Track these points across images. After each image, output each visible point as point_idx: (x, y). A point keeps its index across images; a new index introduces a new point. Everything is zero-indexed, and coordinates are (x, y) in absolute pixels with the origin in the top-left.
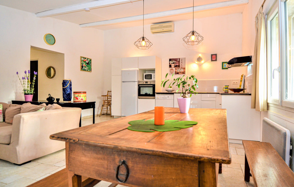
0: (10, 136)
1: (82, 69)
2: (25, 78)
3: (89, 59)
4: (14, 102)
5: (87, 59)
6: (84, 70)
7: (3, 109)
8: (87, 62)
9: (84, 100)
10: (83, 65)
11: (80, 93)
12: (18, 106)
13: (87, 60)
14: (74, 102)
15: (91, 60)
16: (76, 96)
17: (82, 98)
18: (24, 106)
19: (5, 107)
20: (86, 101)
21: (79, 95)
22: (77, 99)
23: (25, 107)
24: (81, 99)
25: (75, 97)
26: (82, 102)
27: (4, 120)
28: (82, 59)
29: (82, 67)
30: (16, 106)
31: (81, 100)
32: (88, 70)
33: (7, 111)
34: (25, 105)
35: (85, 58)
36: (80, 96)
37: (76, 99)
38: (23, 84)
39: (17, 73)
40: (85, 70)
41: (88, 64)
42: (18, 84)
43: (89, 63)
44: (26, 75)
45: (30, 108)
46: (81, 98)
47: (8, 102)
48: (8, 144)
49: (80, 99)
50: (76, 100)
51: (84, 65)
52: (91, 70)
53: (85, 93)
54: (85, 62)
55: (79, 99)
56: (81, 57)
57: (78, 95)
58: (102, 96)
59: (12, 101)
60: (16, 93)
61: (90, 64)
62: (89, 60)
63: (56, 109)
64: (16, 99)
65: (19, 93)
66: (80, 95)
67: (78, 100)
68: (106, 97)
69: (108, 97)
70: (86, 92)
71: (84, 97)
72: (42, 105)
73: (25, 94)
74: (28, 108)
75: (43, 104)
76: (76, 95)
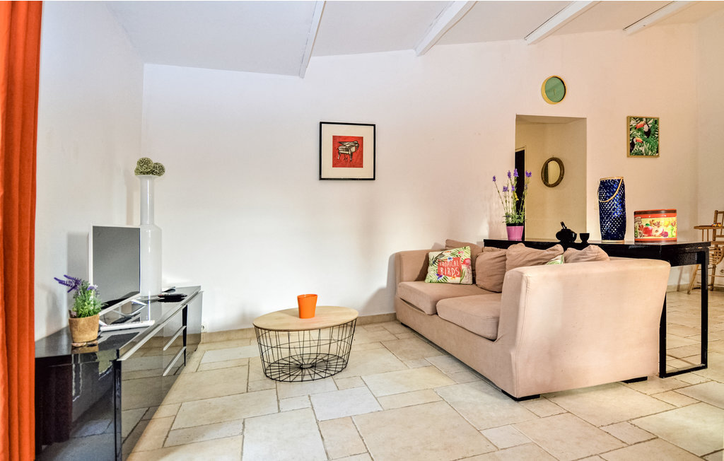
0: (495, 321)
1: (631, 151)
2: (507, 188)
3: (650, 119)
4: (488, 243)
5: (646, 119)
6: (636, 154)
7: (471, 256)
8: (646, 128)
9: (670, 236)
10: (635, 140)
11: (656, 213)
12: (498, 252)
13: (647, 123)
14: (636, 241)
15: (656, 122)
16: (644, 224)
17: (665, 230)
18: (513, 250)
19: (475, 254)
20: (676, 241)
21: (655, 222)
22: (648, 231)
23: (514, 253)
24: (662, 234)
25: (641, 227)
26: (663, 243)
27: (474, 281)
28: (633, 123)
29: (632, 145)
30: (493, 251)
31: (662, 237)
32: (650, 153)
33: (479, 261)
34: (515, 250)
35: (641, 119)
36: (658, 225)
37: (645, 233)
38: (504, 202)
39: (494, 178)
40: (639, 154)
41: (648, 134)
42: (494, 204)
43: (653, 130)
44: (510, 181)
45: (525, 257)
46: (660, 231)
47: (478, 243)
48: (493, 340)
49: (658, 234)
50: (646, 237)
51: (638, 138)
52: (657, 152)
53: (671, 212)
54: (640, 130)
55: (653, 233)
56: (629, 119)
57: (651, 219)
58: (696, 228)
59: (485, 240)
60: (490, 224)
61: (653, 135)
62: (651, 122)
63: (595, 260)
64: (489, 236)
65: (495, 222)
66: (656, 220)
67: (650, 235)
68: (711, 231)
69: (715, 231)
70: (674, 211)
71: (670, 227)
72: (554, 250)
73: (508, 225)
74: (521, 255)
75: (555, 247)
76: (646, 221)
